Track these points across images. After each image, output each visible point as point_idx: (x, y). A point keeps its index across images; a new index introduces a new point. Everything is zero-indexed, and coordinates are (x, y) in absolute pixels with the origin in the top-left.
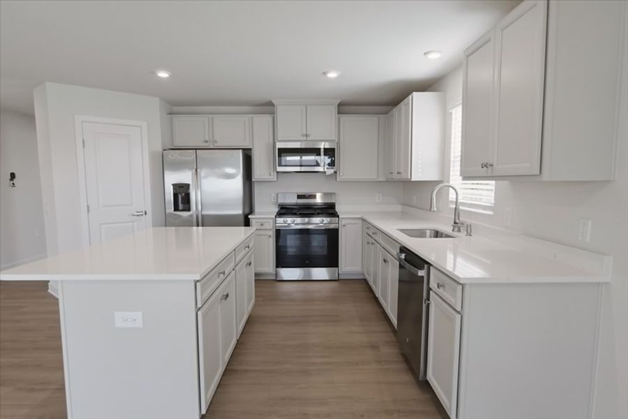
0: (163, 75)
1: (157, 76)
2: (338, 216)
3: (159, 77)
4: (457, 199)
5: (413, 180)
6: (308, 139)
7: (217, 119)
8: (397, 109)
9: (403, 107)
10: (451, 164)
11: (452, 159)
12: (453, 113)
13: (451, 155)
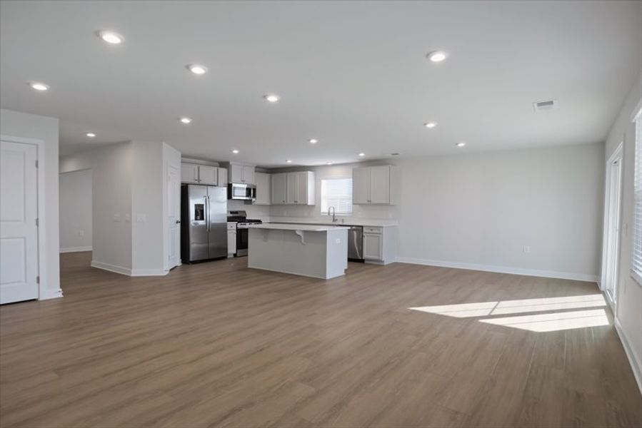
2: (261, 221)
4: (334, 212)
5: (308, 204)
7: (201, 167)
8: (289, 175)
9: (298, 175)
10: (322, 199)
11: (322, 197)
12: (322, 181)
13: (322, 195)
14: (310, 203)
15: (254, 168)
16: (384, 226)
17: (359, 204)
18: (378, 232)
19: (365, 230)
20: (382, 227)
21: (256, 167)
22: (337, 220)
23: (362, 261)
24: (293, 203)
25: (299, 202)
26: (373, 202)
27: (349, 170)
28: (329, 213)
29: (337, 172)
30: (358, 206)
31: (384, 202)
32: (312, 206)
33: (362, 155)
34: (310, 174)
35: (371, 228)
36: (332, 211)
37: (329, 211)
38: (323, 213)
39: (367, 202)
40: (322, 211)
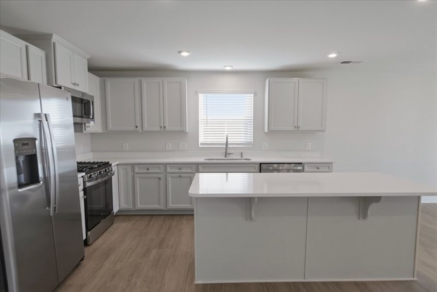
2: (111, 165)
9: (165, 83)
10: (200, 123)
11: (200, 121)
12: (200, 95)
13: (200, 118)
20: (332, 163)
22: (230, 154)
24: (158, 129)
25: (169, 129)
26: (302, 128)
37: (227, 142)
38: (201, 144)
39: (292, 128)
40: (200, 141)
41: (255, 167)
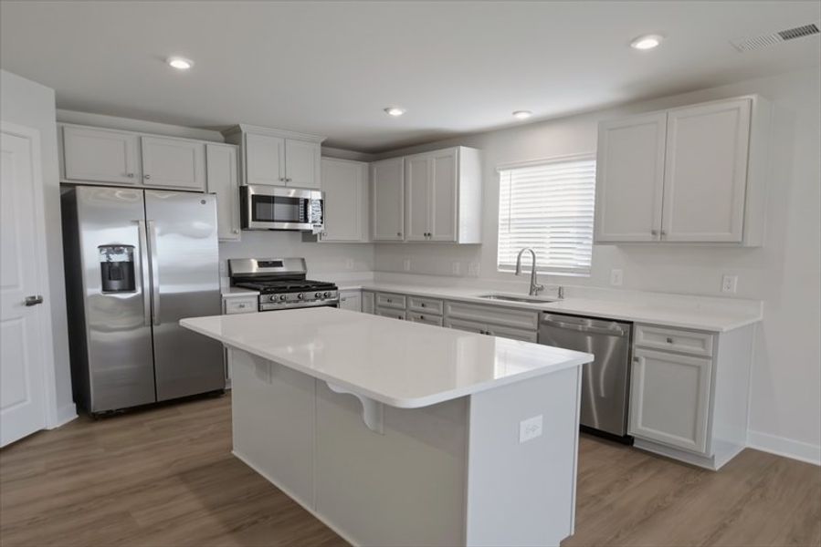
0: (180, 64)
1: (169, 65)
2: (336, 288)
3: (172, 67)
4: (534, 263)
5: (461, 242)
6: (288, 184)
7: (147, 140)
8: (413, 162)
9: (432, 159)
10: (500, 227)
11: (500, 222)
12: (502, 173)
13: (500, 217)
14: (465, 237)
15: (318, 147)
16: (725, 326)
17: (621, 244)
18: (698, 349)
19: (640, 337)
20: (716, 333)
21: (324, 144)
22: (541, 289)
23: (627, 441)
24: (423, 238)
25: (435, 237)
26: (673, 235)
27: (589, 135)
28: (518, 267)
29: (547, 140)
30: (613, 247)
31: (724, 235)
32: (473, 248)
33: (648, 44)
34: (467, 157)
35: (671, 333)
36: (526, 261)
37: (518, 263)
38: (502, 266)
39: (649, 237)
40: (499, 260)
41: (532, 317)
